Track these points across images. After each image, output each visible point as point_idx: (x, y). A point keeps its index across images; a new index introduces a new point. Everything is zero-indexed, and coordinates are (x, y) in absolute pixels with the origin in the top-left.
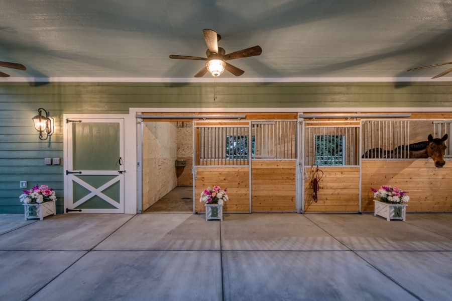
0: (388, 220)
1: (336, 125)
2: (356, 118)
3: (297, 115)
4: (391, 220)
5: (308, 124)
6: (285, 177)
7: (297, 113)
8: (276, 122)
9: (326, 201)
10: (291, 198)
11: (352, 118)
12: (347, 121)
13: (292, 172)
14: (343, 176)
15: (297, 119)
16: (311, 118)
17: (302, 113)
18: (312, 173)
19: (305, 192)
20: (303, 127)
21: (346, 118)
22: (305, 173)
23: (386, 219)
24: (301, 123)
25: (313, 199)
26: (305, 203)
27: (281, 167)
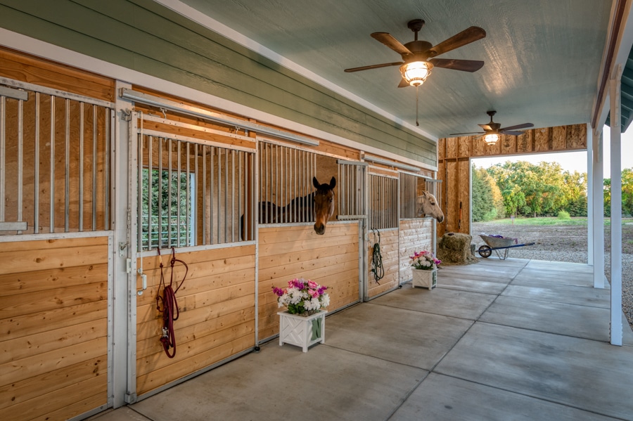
0: (305, 350)
1: (215, 140)
2: (249, 131)
3: (113, 88)
4: (309, 348)
5: (148, 124)
6: (68, 299)
7: (114, 80)
8: (32, 94)
9: (193, 344)
10: (91, 366)
11: (243, 130)
12: (233, 135)
13: (96, 275)
14: (227, 268)
15: (113, 101)
16: (154, 109)
17: (130, 87)
18: (159, 271)
19: (138, 332)
20: (134, 131)
21: (232, 128)
22: (138, 275)
23: (300, 349)
24: (126, 115)
25: (161, 348)
26: (139, 367)
27: (56, 263)
